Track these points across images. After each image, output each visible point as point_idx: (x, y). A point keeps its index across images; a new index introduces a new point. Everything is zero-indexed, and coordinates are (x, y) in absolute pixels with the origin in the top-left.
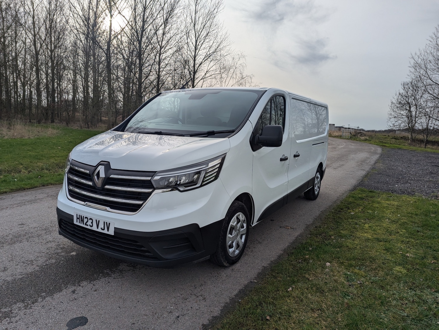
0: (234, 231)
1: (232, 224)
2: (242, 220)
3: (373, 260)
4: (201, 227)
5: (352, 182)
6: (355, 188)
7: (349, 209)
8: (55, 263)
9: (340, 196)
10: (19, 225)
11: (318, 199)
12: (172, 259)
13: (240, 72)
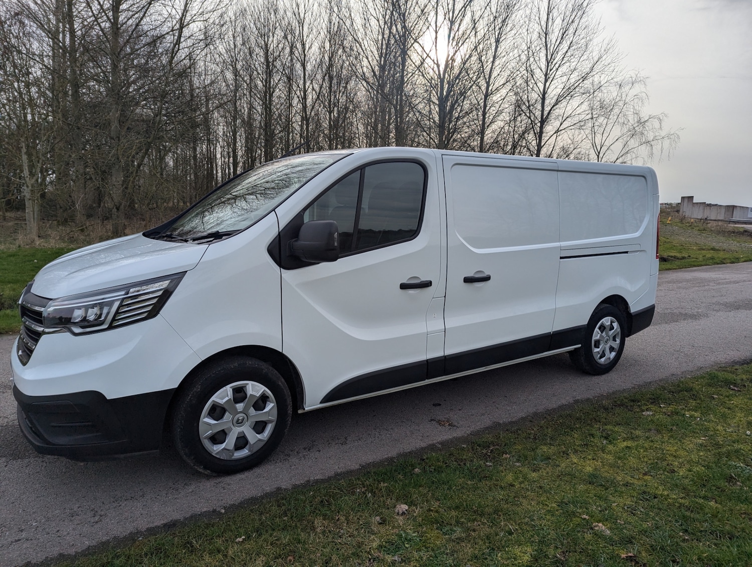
0: (227, 413)
1: (219, 401)
2: (255, 395)
4: (109, 398)
7: (654, 402)
9: (682, 372)
12: (65, 445)
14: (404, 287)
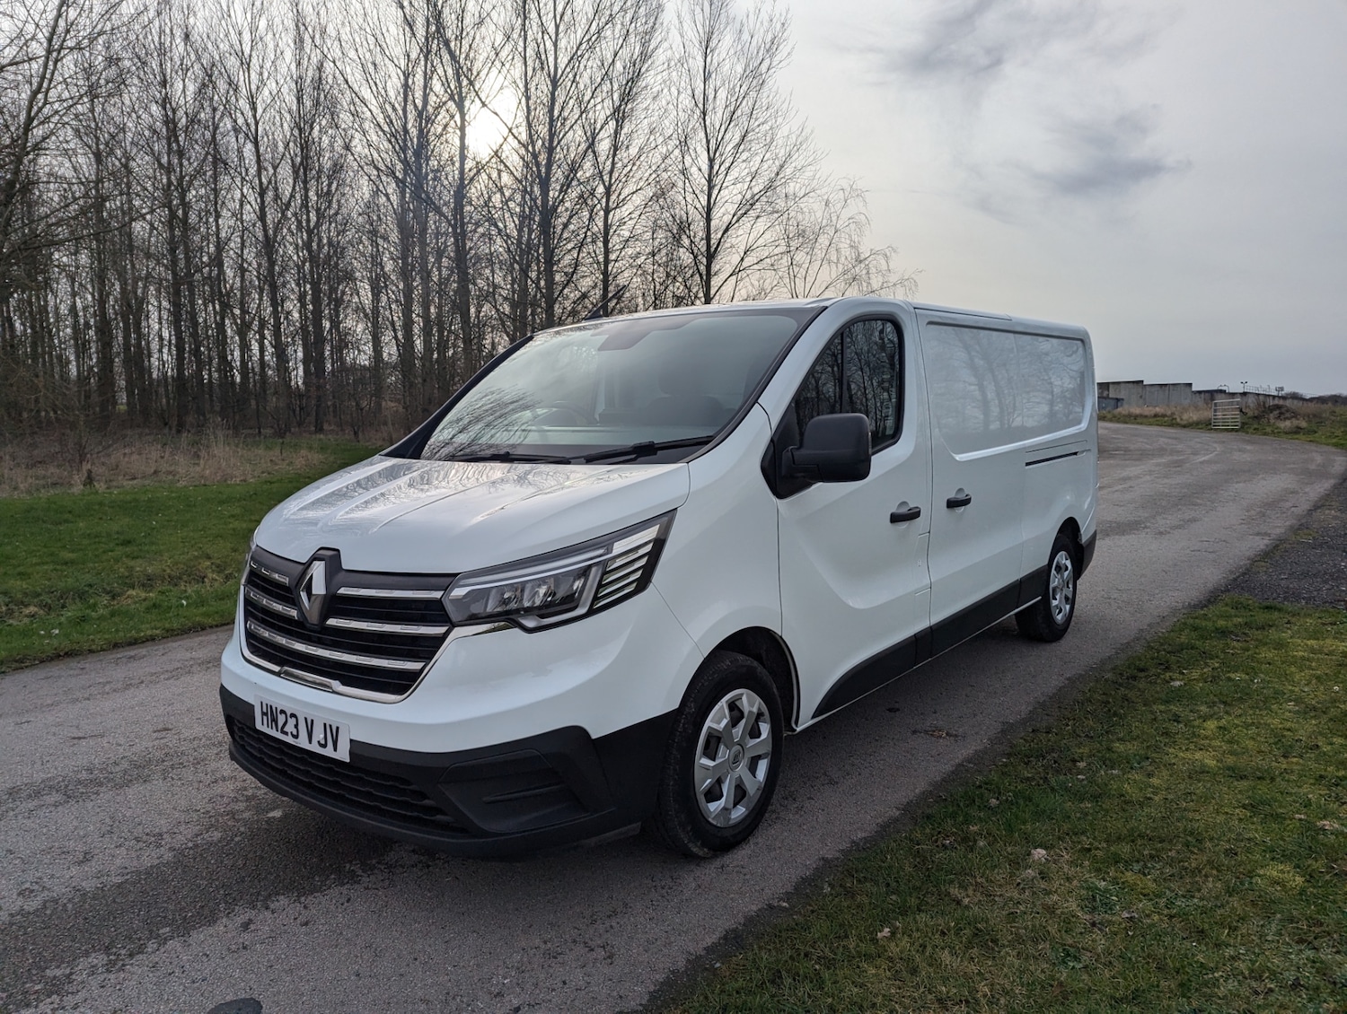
0: (722, 747)
1: (715, 726)
2: (750, 712)
3: (1196, 839)
4: (594, 736)
5: (1211, 576)
6: (1212, 598)
7: (1168, 668)
8: (220, 842)
9: (1148, 625)
10: (155, 732)
11: (1068, 637)
12: (513, 833)
13: (848, 242)
14: (895, 519)
